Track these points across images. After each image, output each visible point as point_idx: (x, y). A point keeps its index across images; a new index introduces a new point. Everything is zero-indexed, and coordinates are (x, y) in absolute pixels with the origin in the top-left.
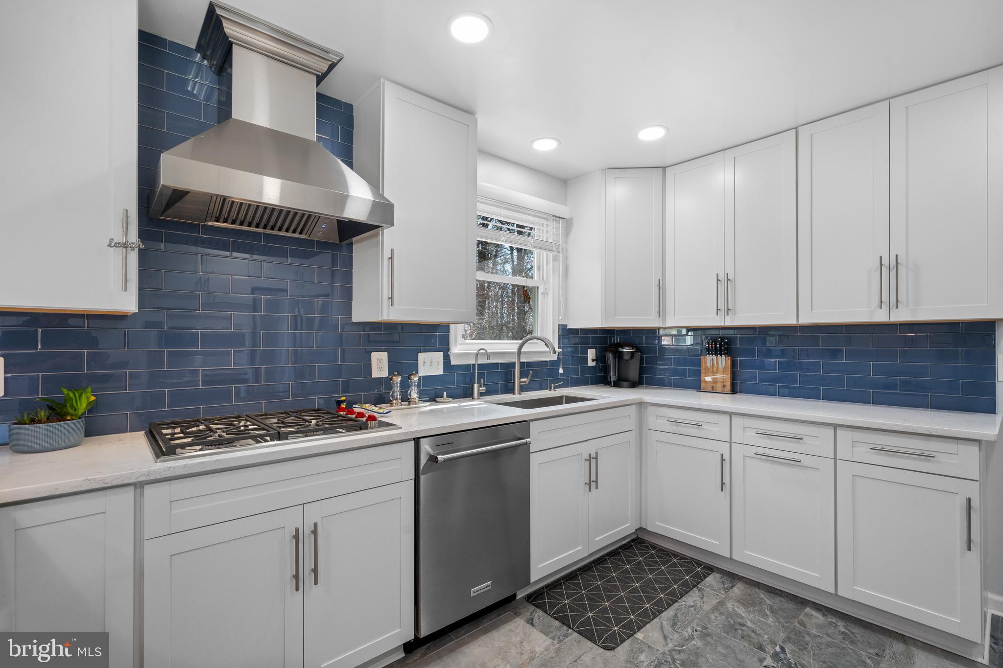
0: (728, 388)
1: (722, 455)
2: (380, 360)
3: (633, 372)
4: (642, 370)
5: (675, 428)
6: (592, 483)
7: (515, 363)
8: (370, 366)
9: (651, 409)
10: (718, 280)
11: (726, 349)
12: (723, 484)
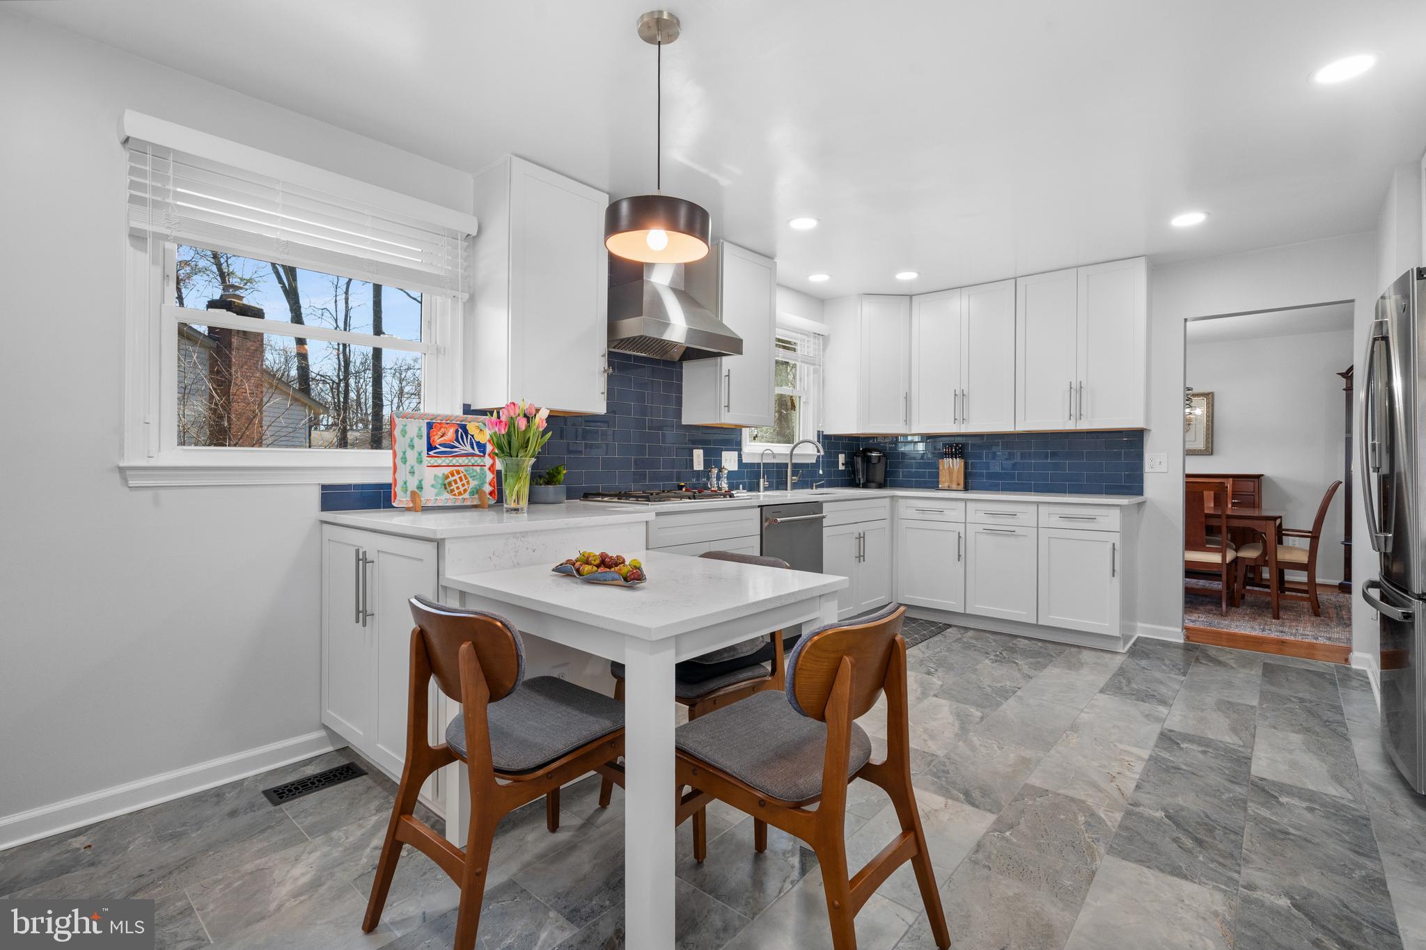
0: (962, 486)
1: (959, 533)
2: (698, 456)
3: (879, 475)
4: (887, 474)
5: (922, 515)
6: (861, 557)
7: (787, 464)
8: (692, 461)
9: (901, 501)
10: (956, 395)
11: (960, 453)
12: (959, 556)
